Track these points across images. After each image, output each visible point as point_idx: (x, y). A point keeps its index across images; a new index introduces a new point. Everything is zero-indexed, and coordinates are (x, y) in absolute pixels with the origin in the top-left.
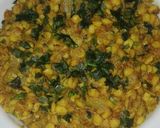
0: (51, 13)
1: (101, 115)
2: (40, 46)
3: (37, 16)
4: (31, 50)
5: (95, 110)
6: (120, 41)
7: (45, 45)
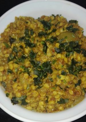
0: (54, 33)
1: (18, 86)
2: (36, 39)
3: (50, 29)
4: (32, 37)
5: (19, 82)
6: (60, 72)
7: (38, 41)
